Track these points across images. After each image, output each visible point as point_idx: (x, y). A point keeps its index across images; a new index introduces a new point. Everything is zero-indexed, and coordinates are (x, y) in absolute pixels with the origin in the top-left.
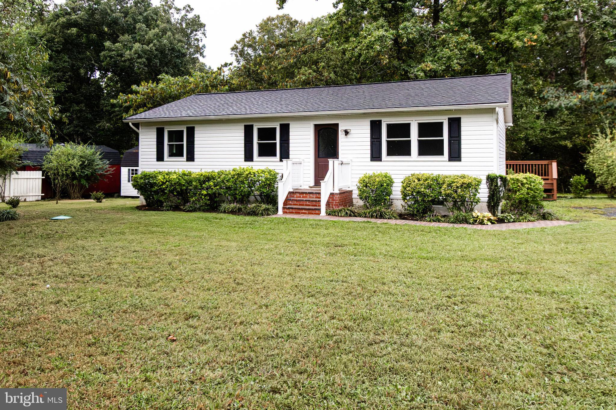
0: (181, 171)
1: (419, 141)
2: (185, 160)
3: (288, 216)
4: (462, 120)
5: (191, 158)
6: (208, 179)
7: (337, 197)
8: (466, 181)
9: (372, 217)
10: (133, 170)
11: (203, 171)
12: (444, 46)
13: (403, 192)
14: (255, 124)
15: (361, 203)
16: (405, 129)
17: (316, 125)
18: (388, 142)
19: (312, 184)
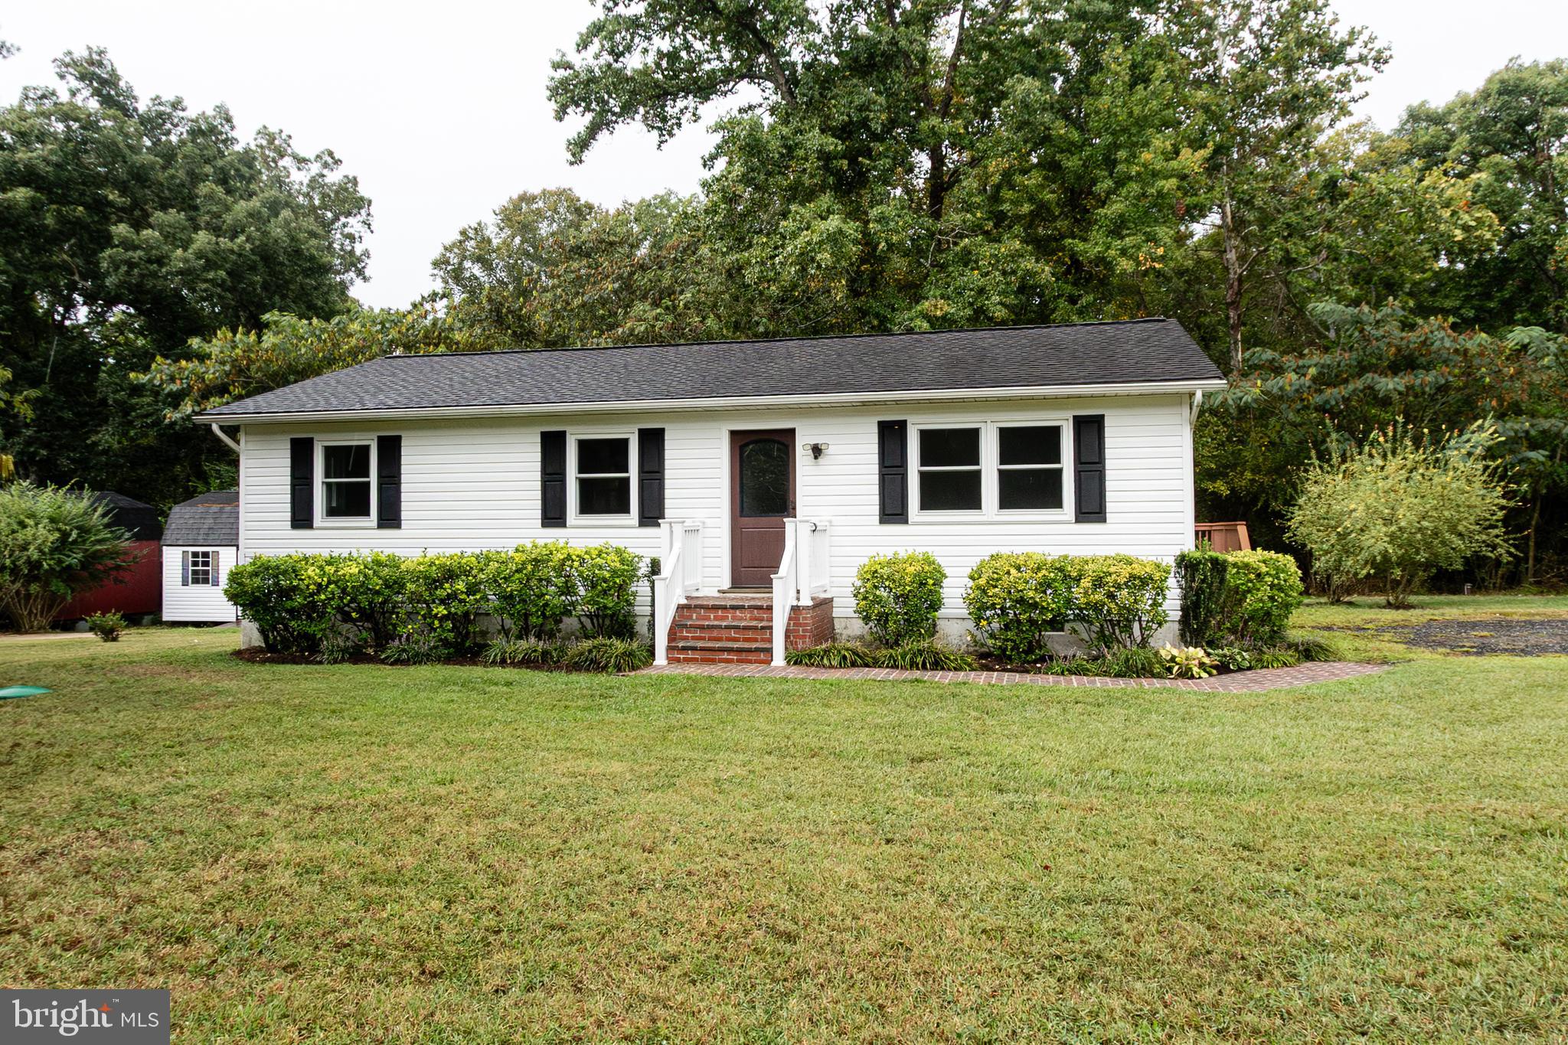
0: (367, 554)
1: (1002, 474)
2: (375, 524)
3: (677, 670)
4: (1107, 422)
5: (390, 517)
6: (450, 574)
7: (807, 618)
8: (1138, 570)
9: (913, 665)
10: (195, 555)
11: (431, 554)
12: (966, 265)
13: (970, 601)
14: (569, 430)
15: (858, 627)
16: (965, 444)
17: (734, 434)
18: (922, 475)
19: (726, 584)
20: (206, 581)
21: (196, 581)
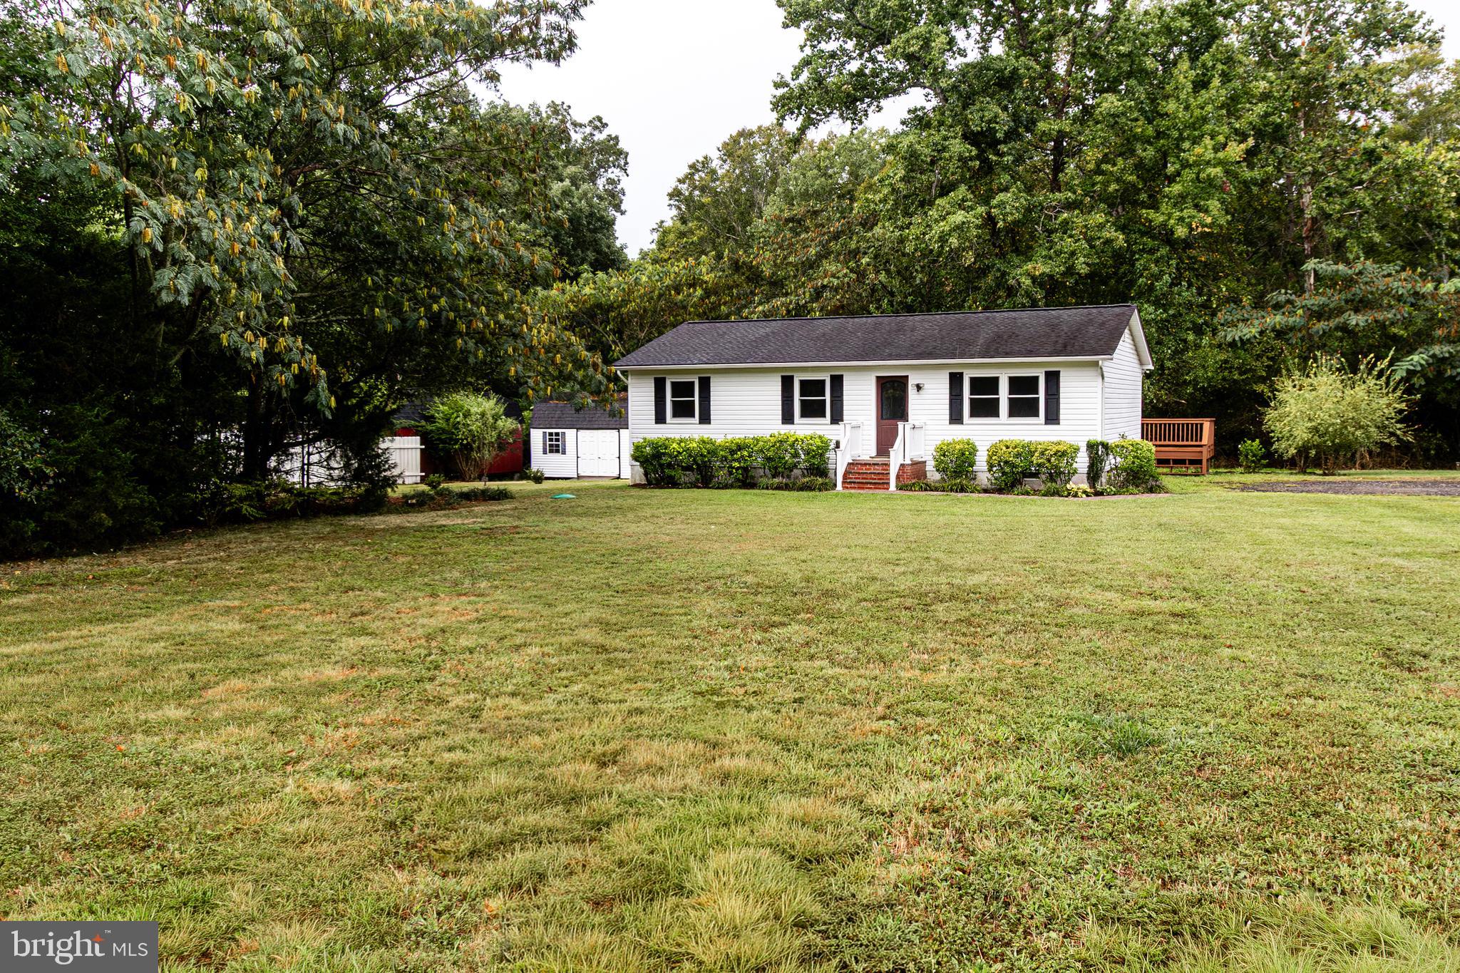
0: (696, 437)
1: (1010, 399)
2: (698, 421)
3: (847, 491)
4: (1062, 375)
5: (705, 419)
6: (740, 448)
7: (908, 469)
8: (1061, 448)
9: (952, 490)
10: (551, 434)
11: (729, 437)
13: (988, 462)
14: (795, 375)
15: (937, 476)
16: (992, 384)
17: (878, 378)
18: (971, 400)
19: (874, 454)
20: (557, 451)
21: (551, 451)
